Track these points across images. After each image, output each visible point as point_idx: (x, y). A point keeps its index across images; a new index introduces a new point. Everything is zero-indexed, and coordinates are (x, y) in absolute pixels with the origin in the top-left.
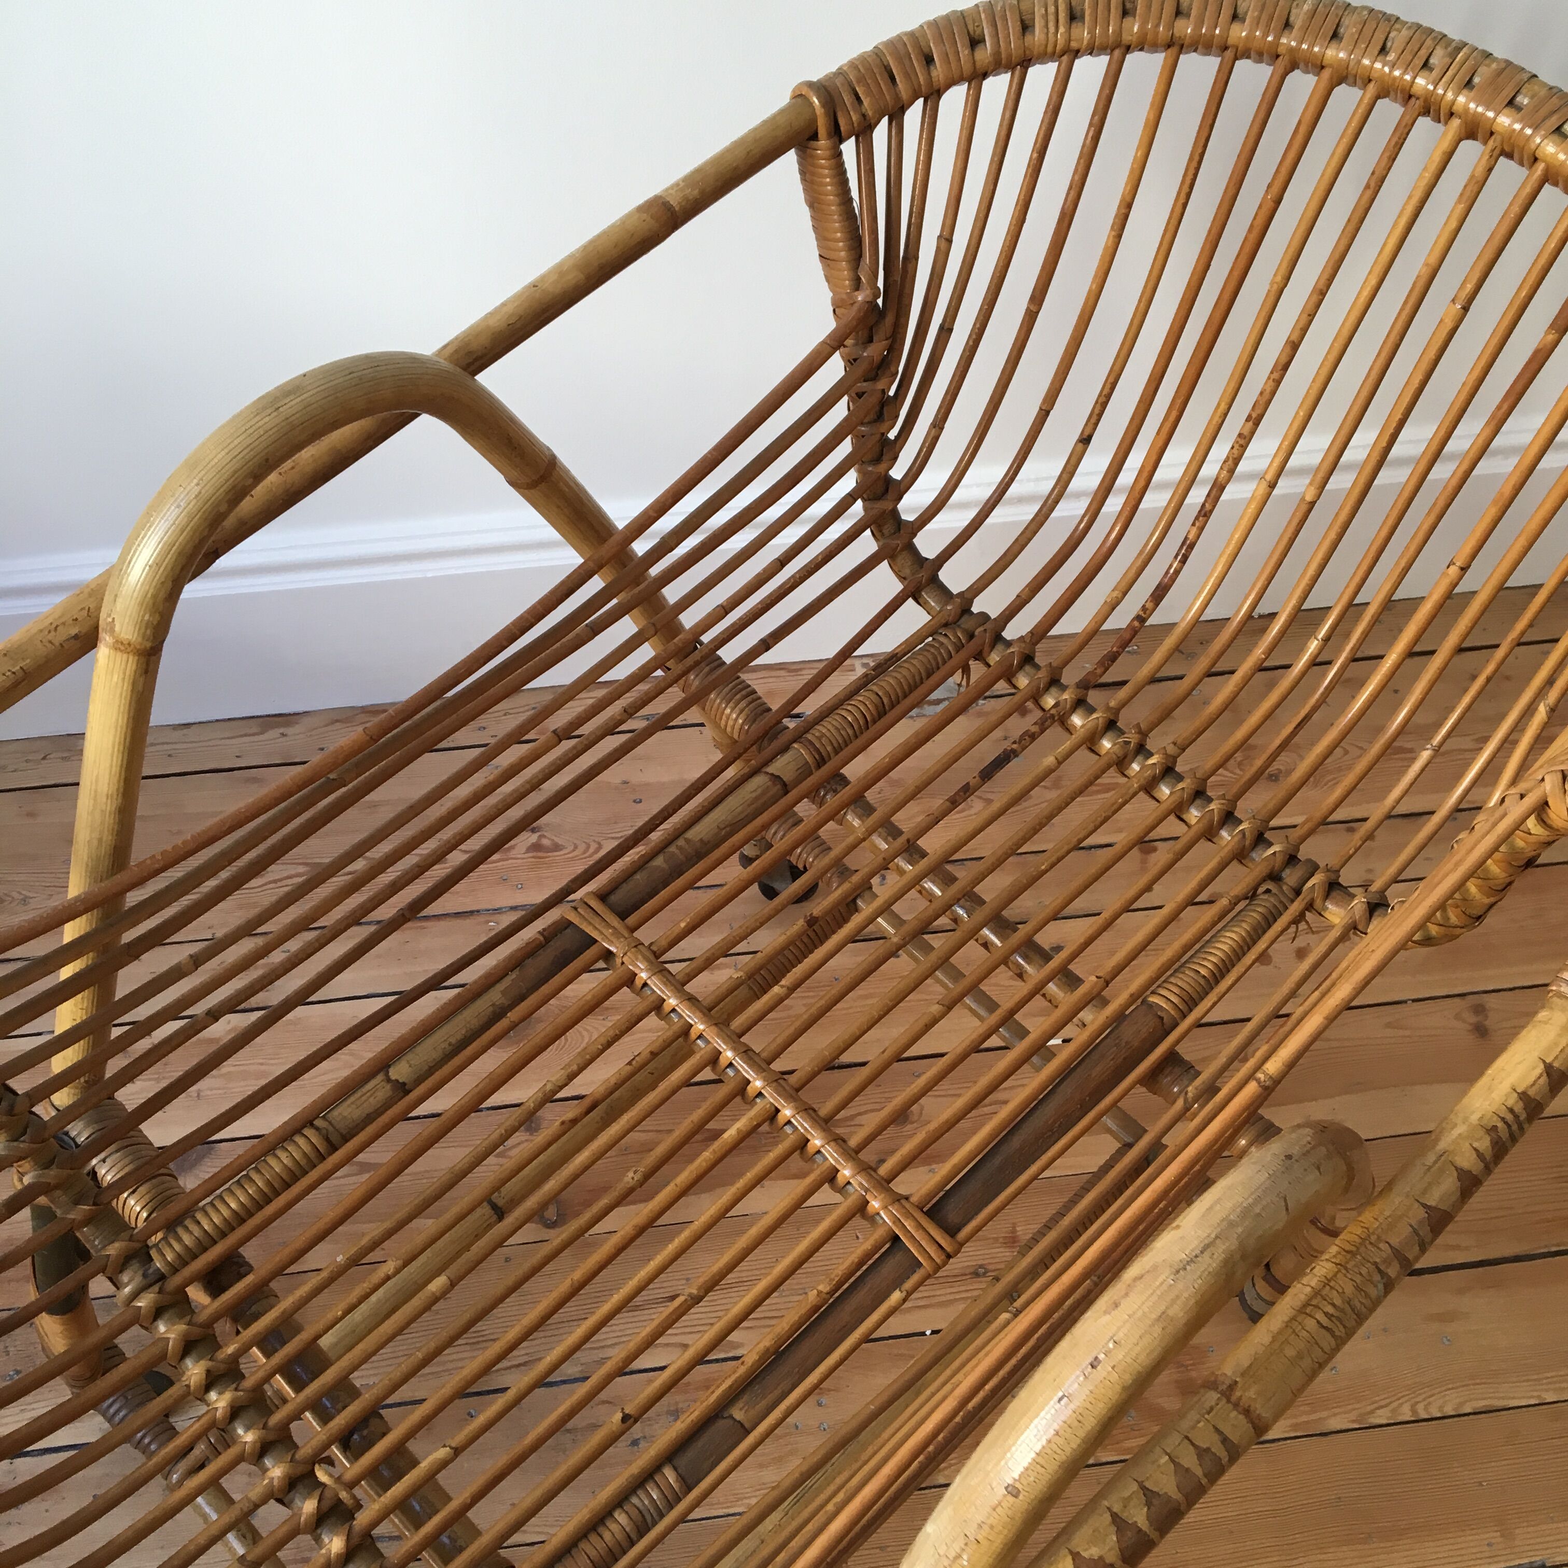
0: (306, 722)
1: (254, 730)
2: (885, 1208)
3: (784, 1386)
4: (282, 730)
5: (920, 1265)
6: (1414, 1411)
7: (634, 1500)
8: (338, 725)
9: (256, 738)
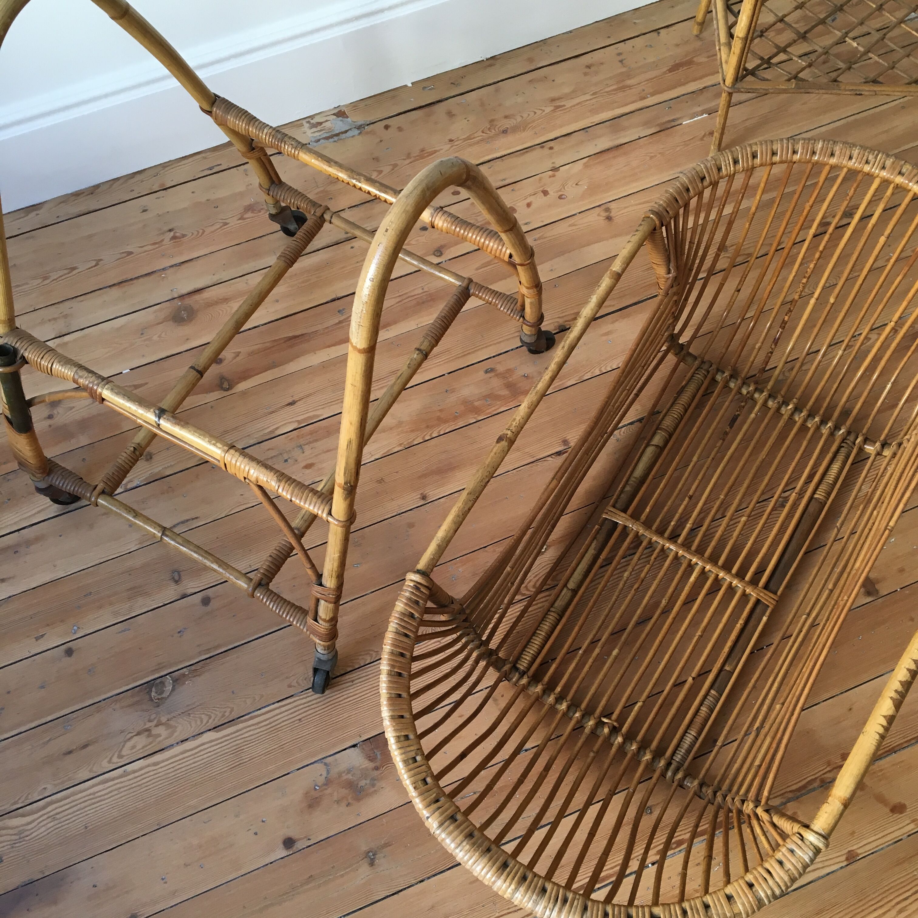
0: (46, 206)
1: (23, 215)
2: (753, 591)
3: (740, 655)
4: (35, 212)
5: (768, 606)
6: (600, 371)
7: (705, 703)
8: (62, 205)
9: (25, 218)
